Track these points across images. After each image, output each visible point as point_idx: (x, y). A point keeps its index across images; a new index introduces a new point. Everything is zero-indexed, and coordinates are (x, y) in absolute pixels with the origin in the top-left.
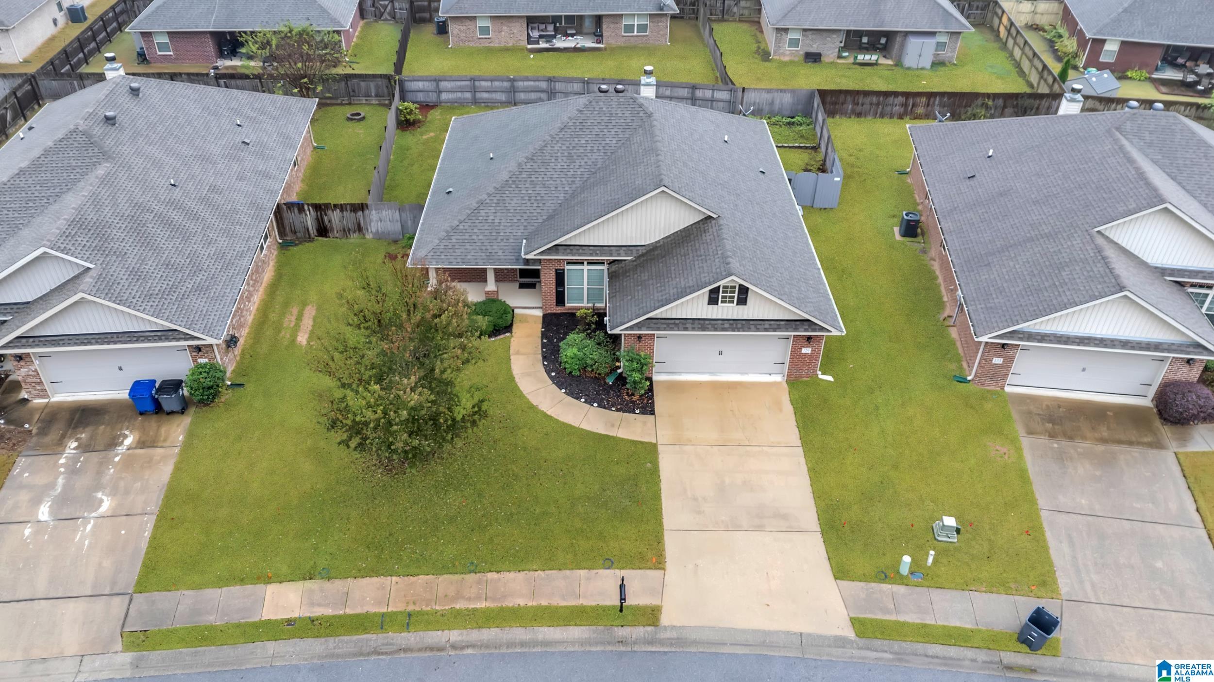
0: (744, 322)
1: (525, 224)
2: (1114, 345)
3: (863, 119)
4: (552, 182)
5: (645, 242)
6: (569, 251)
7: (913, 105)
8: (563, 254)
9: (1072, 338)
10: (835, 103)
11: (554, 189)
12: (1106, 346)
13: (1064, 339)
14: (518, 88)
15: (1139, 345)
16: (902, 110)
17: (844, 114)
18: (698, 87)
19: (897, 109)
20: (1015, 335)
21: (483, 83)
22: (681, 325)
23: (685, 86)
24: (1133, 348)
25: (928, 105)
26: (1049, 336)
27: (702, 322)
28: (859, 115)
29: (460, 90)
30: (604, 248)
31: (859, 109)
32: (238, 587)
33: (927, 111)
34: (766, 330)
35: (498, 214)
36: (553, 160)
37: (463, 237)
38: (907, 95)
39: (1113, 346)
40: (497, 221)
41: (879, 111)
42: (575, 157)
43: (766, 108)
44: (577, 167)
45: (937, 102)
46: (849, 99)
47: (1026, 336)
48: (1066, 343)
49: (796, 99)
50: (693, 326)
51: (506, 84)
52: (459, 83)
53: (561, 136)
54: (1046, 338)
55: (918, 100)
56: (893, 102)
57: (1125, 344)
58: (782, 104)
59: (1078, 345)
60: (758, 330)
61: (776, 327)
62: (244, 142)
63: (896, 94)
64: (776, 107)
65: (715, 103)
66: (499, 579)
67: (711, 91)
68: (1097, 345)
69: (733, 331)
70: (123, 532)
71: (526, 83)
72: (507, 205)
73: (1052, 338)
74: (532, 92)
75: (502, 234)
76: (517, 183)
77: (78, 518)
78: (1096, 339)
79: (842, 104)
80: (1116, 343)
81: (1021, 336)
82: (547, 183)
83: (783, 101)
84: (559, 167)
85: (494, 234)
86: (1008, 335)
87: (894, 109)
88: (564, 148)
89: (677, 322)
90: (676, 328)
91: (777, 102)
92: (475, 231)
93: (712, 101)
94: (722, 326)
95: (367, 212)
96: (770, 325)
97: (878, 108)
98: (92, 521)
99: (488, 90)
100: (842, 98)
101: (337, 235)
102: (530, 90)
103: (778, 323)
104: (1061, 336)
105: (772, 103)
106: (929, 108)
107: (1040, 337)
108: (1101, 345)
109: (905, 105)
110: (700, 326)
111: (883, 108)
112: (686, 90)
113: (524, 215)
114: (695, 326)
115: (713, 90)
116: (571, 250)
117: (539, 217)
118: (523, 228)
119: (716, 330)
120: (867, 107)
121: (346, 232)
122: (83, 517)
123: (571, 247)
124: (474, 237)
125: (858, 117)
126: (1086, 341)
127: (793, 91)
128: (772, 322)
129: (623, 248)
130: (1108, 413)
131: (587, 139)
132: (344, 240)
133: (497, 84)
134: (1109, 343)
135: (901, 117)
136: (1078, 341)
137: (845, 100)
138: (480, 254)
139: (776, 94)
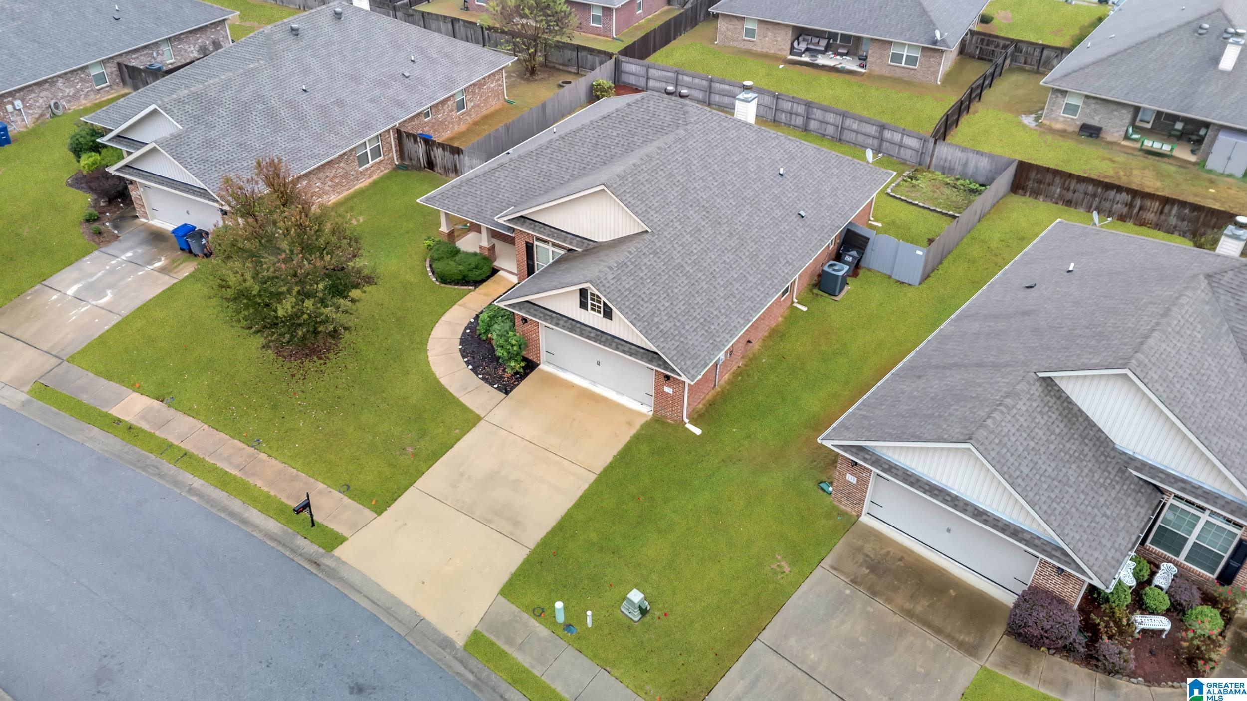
0: (609, 337)
1: (523, 194)
2: (966, 510)
3: (1072, 209)
4: (566, 163)
5: (598, 239)
6: (532, 226)
7: (1141, 209)
8: (527, 228)
9: (923, 482)
10: (1040, 182)
11: (564, 169)
12: (955, 506)
13: (912, 479)
14: (715, 89)
15: (996, 522)
16: (1125, 211)
17: (1049, 197)
18: (887, 127)
19: (1119, 208)
20: (862, 454)
21: (686, 78)
22: (555, 320)
23: (873, 122)
24: (985, 522)
25: (1161, 213)
26: (898, 470)
27: (574, 323)
28: (1069, 203)
29: (664, 80)
30: (563, 233)
31: (1069, 196)
32: (118, 385)
33: (1159, 219)
34: (624, 352)
35: (508, 179)
36: (579, 144)
37: (471, 190)
38: (1135, 193)
39: (964, 511)
40: (503, 184)
41: (1095, 204)
42: (599, 146)
43: (958, 168)
44: (595, 155)
45: (1174, 211)
46: (1058, 180)
47: (874, 458)
48: (912, 484)
49: (994, 166)
50: (565, 324)
51: (705, 83)
52: (665, 73)
53: (599, 124)
54: (893, 470)
55: (1148, 203)
56: (1115, 197)
57: (979, 514)
58: (977, 168)
59: (924, 492)
60: (617, 349)
61: (634, 352)
62: (403, 75)
63: (1119, 189)
64: (970, 170)
65: (902, 149)
66: (264, 461)
67: (900, 135)
68: (945, 501)
69: (595, 341)
70: (97, 320)
71: (722, 86)
72: (519, 172)
73: (899, 473)
74: (726, 95)
75: (500, 197)
76: (539, 155)
77: (84, 301)
78: (949, 494)
79: (1049, 185)
80: (969, 508)
81: (868, 457)
82: (563, 163)
83: (979, 164)
84: (581, 151)
85: (494, 195)
86: (854, 450)
87: (1115, 206)
88: (595, 135)
89: (554, 315)
90: (549, 321)
91: (972, 164)
92: (483, 188)
93: (900, 146)
94: (589, 334)
95: (461, 156)
96: (630, 348)
97: (1094, 200)
98: (89, 306)
99: (690, 85)
100: (1049, 178)
101: (440, 171)
102: (725, 93)
103: (638, 349)
104: (912, 475)
105: (966, 164)
106: (1163, 217)
107: (887, 466)
108: (950, 503)
109: (1131, 206)
110: (570, 326)
111: (1100, 202)
112: (874, 127)
113: (527, 185)
114: (567, 325)
115: (903, 134)
116: (535, 226)
117: (538, 191)
118: (519, 196)
119: (581, 335)
120: (1079, 196)
121: (446, 169)
122: (88, 302)
123: (537, 224)
124: (478, 193)
125: (1067, 206)
126: (936, 492)
127: (991, 156)
128: (633, 347)
129: (578, 239)
130: (951, 591)
131: (619, 132)
132: (444, 177)
133: (697, 81)
134: (961, 504)
135: (1122, 218)
136: (927, 487)
137: (1053, 181)
138: (473, 208)
139: (971, 155)
